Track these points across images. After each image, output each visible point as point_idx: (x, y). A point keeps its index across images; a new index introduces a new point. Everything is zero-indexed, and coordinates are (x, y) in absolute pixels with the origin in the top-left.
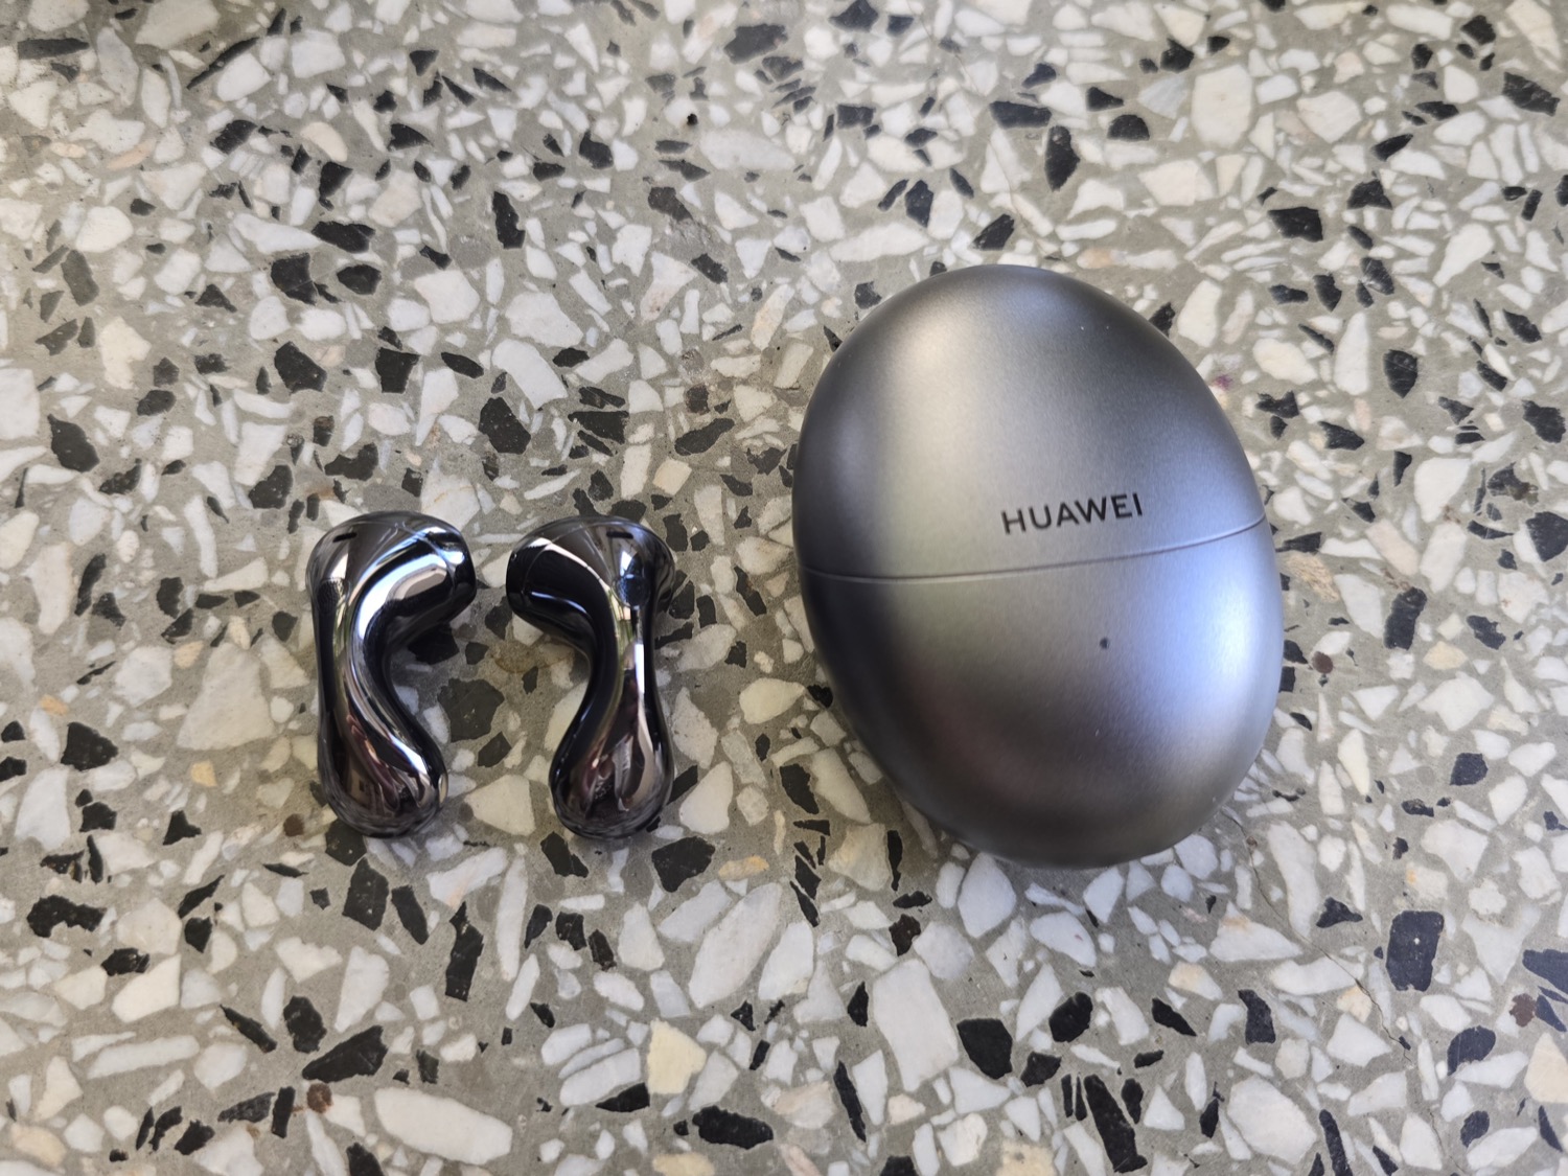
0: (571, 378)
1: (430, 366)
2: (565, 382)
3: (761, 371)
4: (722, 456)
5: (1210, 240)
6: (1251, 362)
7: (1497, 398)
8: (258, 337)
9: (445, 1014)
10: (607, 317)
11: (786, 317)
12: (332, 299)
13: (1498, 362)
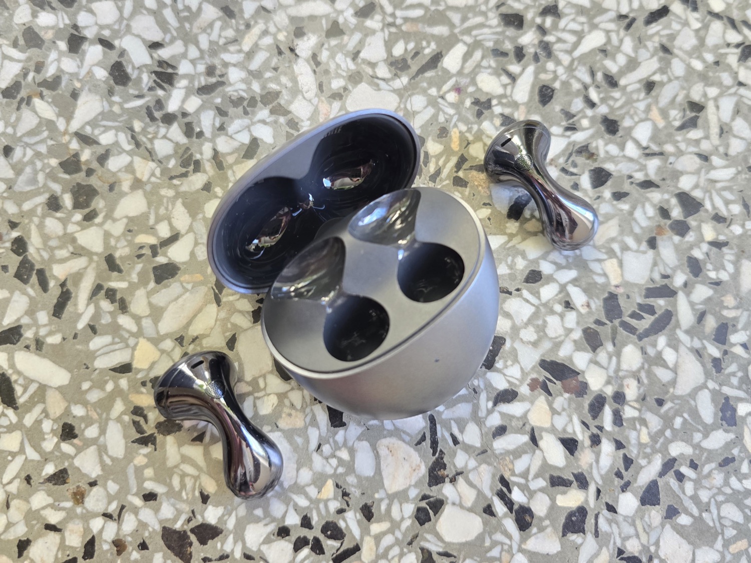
0: (155, 56)
1: (92, 43)
2: (152, 57)
3: (243, 61)
4: (217, 97)
5: (467, 24)
6: (473, 82)
7: (589, 112)
8: (17, 22)
9: (50, 323)
10: (177, 29)
11: (260, 38)
12: (53, 9)
13: (594, 95)
